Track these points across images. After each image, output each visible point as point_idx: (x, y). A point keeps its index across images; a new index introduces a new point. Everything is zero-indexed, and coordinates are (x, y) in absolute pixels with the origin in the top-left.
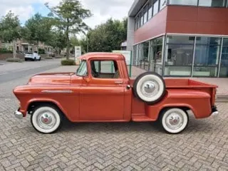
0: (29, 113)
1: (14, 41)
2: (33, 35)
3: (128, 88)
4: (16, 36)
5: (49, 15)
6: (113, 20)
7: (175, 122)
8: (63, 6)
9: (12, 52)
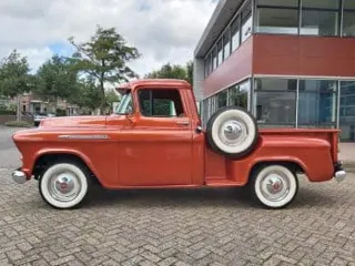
0: (36, 178)
1: (19, 96)
2: (49, 88)
3: (199, 131)
4: (22, 87)
5: (74, 56)
6: (171, 65)
7: (275, 189)
8: (97, 42)
9: (15, 114)
